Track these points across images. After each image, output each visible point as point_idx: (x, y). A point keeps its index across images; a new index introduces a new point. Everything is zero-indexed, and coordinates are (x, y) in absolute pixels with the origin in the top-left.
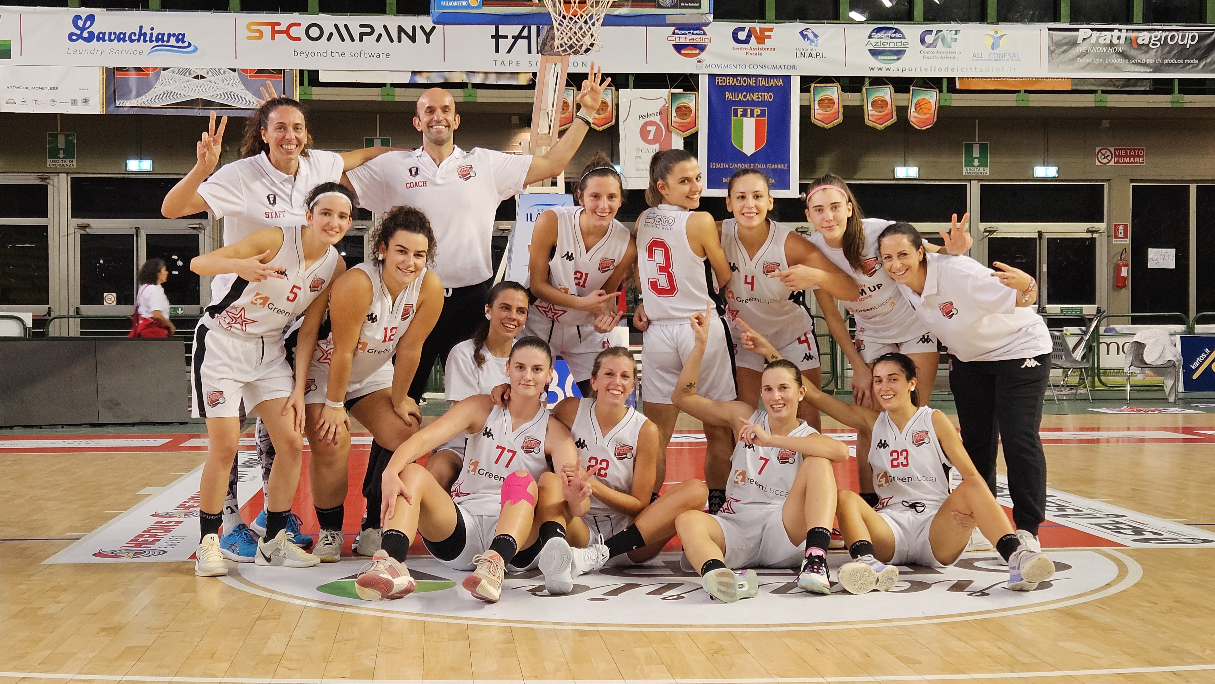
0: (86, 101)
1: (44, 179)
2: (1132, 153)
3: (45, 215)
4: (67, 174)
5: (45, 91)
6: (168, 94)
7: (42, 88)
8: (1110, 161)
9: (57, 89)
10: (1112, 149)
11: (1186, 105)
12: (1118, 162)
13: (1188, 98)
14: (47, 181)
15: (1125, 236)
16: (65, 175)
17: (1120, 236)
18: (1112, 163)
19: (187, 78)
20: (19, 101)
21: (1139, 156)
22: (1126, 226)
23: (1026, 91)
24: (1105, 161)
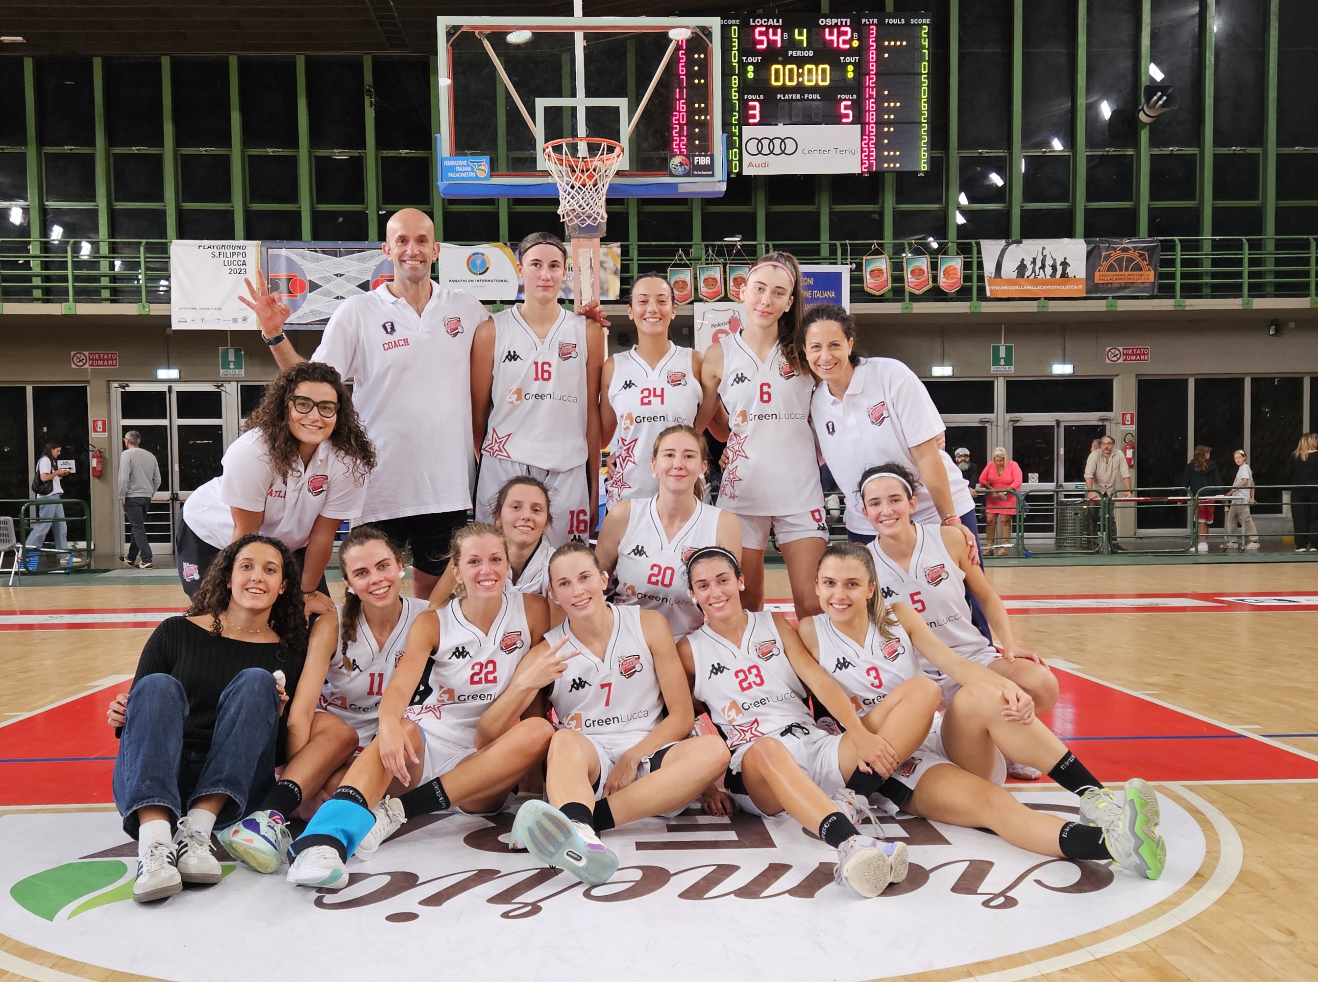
0: (245, 319)
1: (218, 387)
2: (1139, 352)
3: (219, 416)
4: (237, 382)
5: (211, 311)
6: (313, 312)
7: (208, 309)
8: (1118, 359)
9: (220, 309)
10: (1121, 349)
11: (1187, 308)
12: (1126, 360)
13: (1188, 302)
14: (222, 388)
15: (1132, 423)
16: (236, 383)
17: (1127, 423)
18: (1121, 361)
19: (329, 299)
20: (189, 320)
21: (1144, 354)
22: (1132, 414)
23: (1046, 299)
24: (1115, 359)
